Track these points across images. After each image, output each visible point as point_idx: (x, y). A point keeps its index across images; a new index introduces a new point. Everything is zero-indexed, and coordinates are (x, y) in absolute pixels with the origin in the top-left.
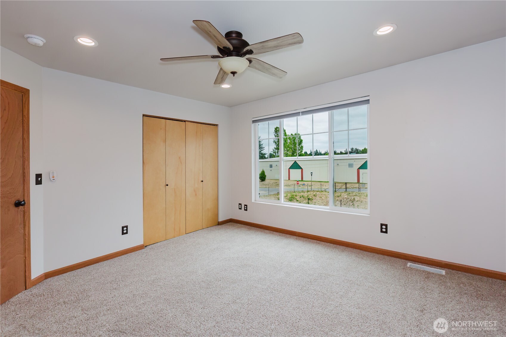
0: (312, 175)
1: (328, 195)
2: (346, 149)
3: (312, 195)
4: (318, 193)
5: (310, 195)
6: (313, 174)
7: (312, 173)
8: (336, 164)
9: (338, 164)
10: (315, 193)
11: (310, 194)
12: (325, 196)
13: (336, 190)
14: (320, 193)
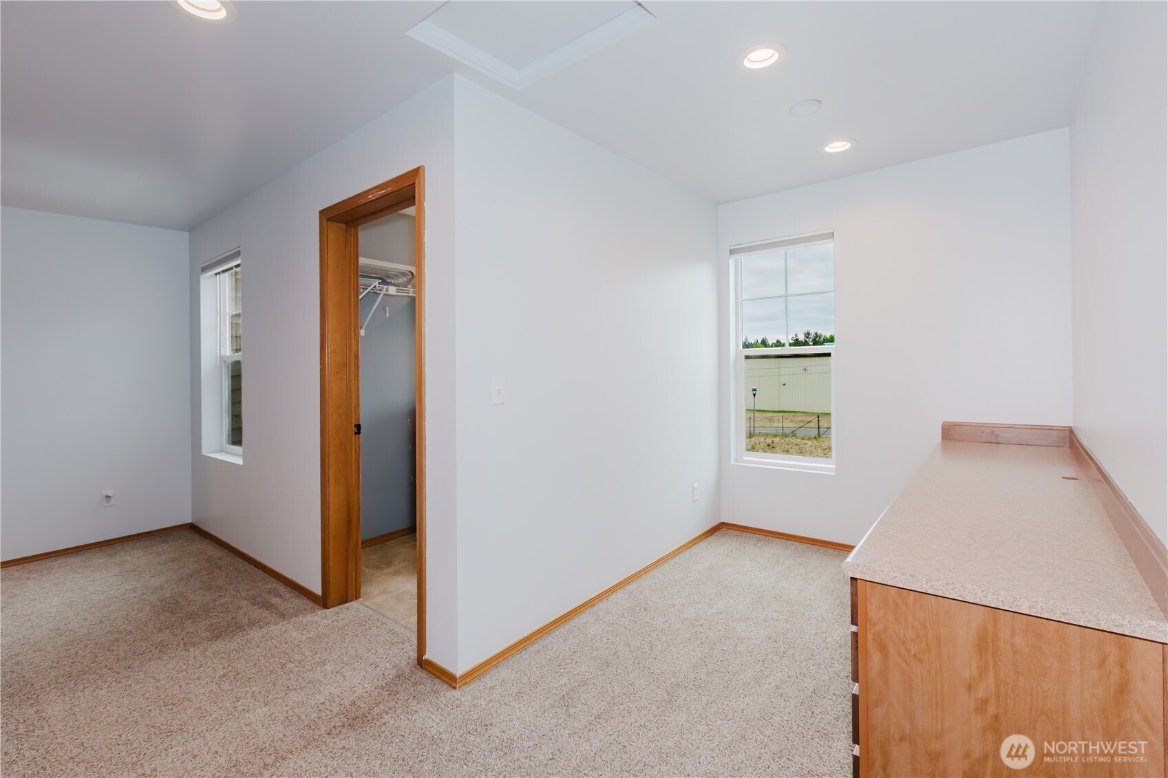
0: (754, 395)
1: (805, 446)
2: (796, 335)
3: (761, 444)
4: (777, 440)
5: (758, 446)
6: (757, 393)
7: (754, 390)
8: (802, 368)
9: (807, 368)
10: (769, 440)
11: (757, 442)
12: (797, 447)
13: (821, 433)
14: (782, 441)
